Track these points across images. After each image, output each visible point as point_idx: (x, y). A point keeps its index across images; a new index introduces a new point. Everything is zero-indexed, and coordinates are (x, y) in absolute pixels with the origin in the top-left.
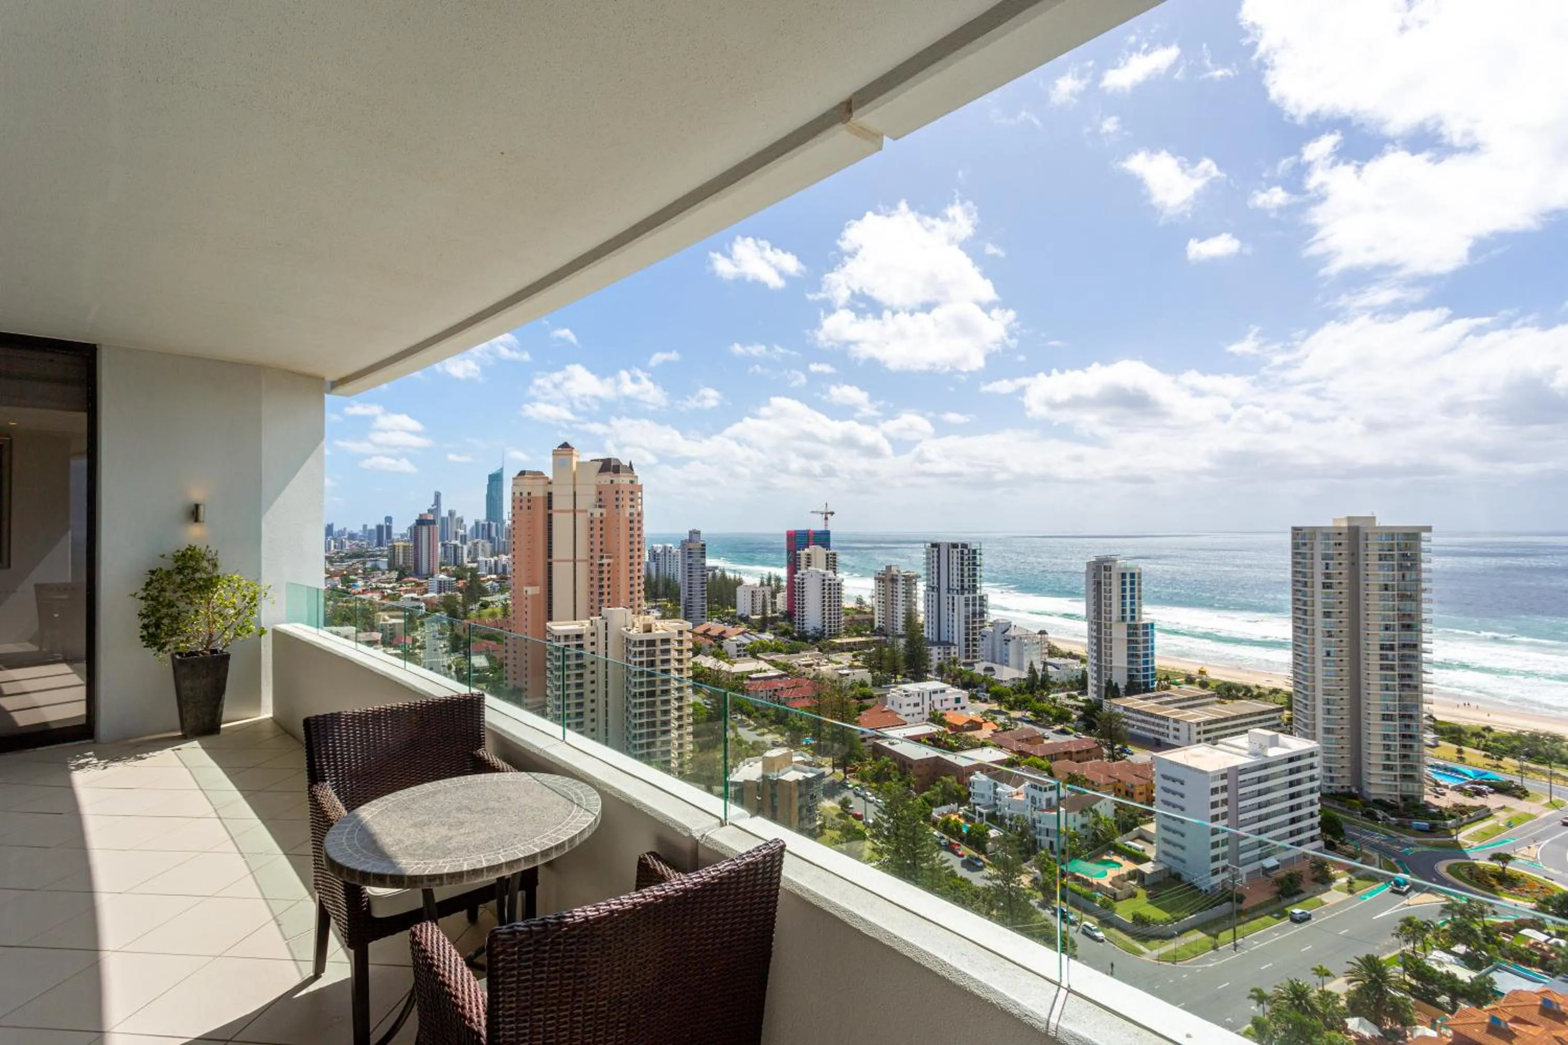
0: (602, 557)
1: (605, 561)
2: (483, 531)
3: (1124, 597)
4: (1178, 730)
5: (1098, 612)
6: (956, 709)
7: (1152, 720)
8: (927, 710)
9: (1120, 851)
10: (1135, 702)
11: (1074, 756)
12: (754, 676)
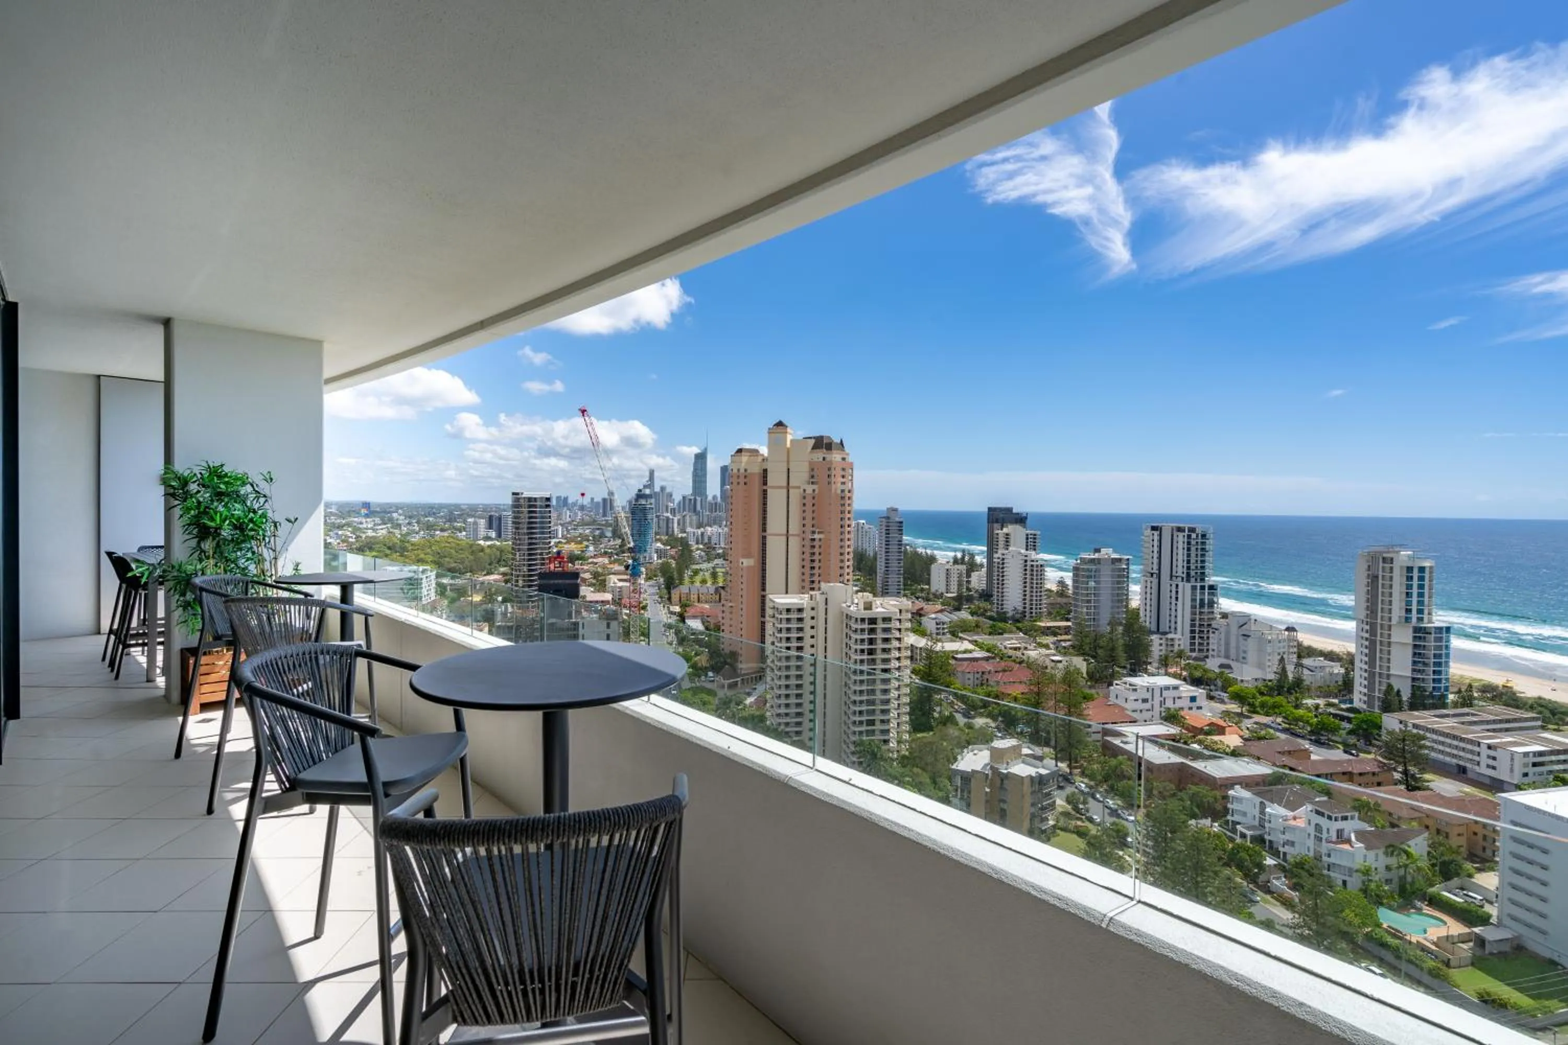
0: (814, 532)
1: (816, 536)
2: (689, 504)
3: (1408, 595)
4: (1494, 758)
5: (1372, 610)
6: (1191, 708)
7: (1455, 743)
8: (1157, 709)
9: (1436, 902)
10: (1425, 718)
11: (1356, 778)
12: (959, 656)
